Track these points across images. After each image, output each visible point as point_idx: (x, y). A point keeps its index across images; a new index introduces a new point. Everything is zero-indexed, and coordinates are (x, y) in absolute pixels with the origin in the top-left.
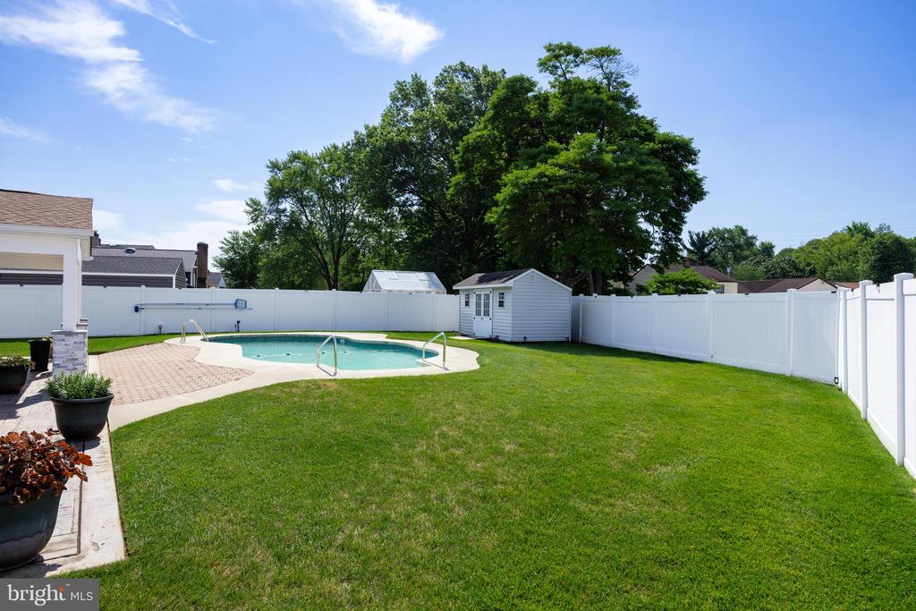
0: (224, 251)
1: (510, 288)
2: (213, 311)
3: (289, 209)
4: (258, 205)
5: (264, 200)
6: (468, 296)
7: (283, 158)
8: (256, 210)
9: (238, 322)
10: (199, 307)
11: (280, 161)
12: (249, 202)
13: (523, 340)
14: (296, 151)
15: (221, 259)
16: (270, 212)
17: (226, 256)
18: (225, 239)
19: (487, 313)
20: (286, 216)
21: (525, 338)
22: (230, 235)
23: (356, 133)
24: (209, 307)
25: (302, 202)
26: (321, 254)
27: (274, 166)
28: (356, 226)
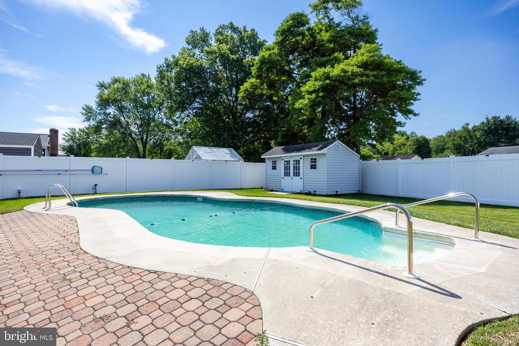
0: (66, 141)
1: (324, 154)
2: (72, 176)
3: (112, 113)
4: (91, 110)
5: (94, 106)
6: (274, 162)
7: (107, 81)
8: (89, 113)
9: (96, 185)
10: (59, 173)
11: (105, 82)
12: (84, 107)
13: (335, 193)
14: (116, 77)
15: (64, 146)
16: (100, 114)
17: (68, 144)
18: (66, 133)
19: (297, 174)
20: (111, 117)
21: (337, 192)
22: (69, 130)
23: (166, 59)
24: (68, 173)
25: (121, 109)
26: (135, 141)
27: (102, 86)
28: (157, 126)
